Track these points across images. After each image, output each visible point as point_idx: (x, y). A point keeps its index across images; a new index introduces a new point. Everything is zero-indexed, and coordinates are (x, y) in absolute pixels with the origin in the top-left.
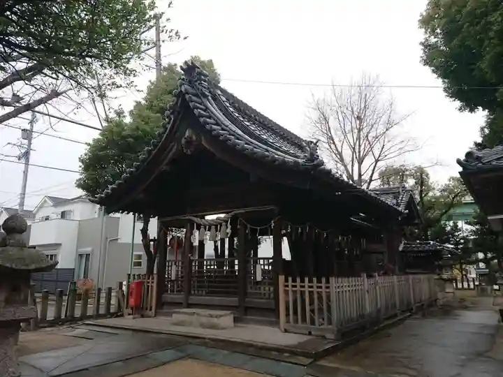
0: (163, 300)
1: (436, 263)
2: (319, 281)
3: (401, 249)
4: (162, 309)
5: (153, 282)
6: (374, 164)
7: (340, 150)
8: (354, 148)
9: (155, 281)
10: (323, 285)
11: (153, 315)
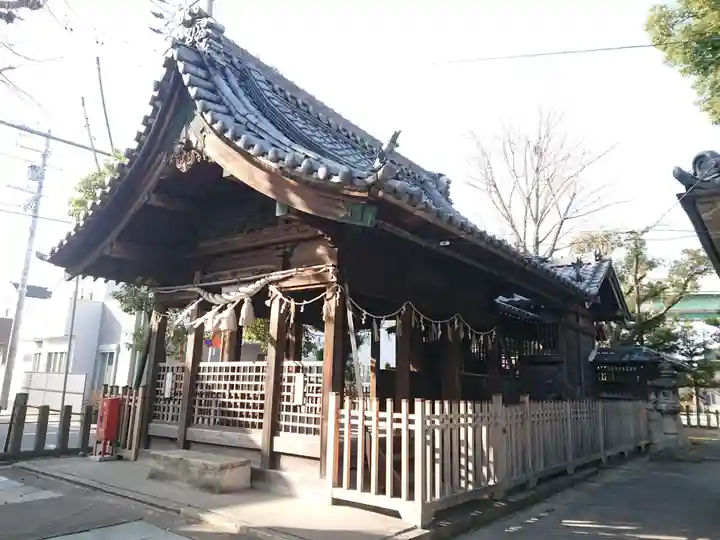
0: (151, 433)
1: (649, 382)
2: (397, 409)
3: (591, 358)
4: (147, 447)
5: (136, 401)
6: (558, 226)
7: (506, 203)
8: (528, 199)
9: (140, 398)
10: (403, 415)
11: (133, 458)
